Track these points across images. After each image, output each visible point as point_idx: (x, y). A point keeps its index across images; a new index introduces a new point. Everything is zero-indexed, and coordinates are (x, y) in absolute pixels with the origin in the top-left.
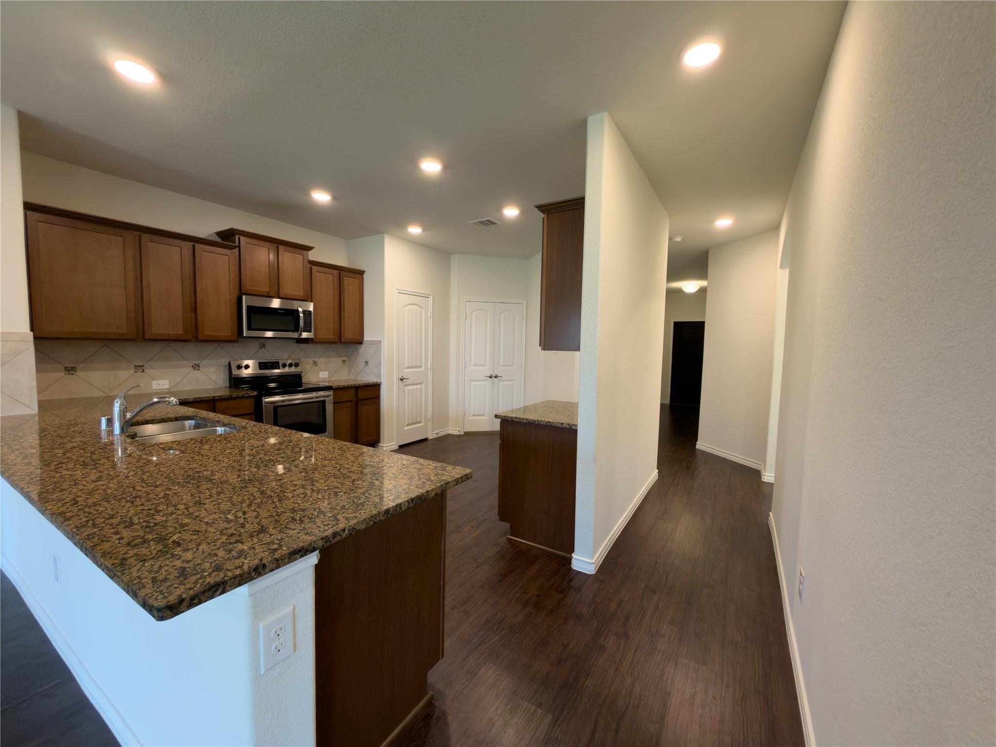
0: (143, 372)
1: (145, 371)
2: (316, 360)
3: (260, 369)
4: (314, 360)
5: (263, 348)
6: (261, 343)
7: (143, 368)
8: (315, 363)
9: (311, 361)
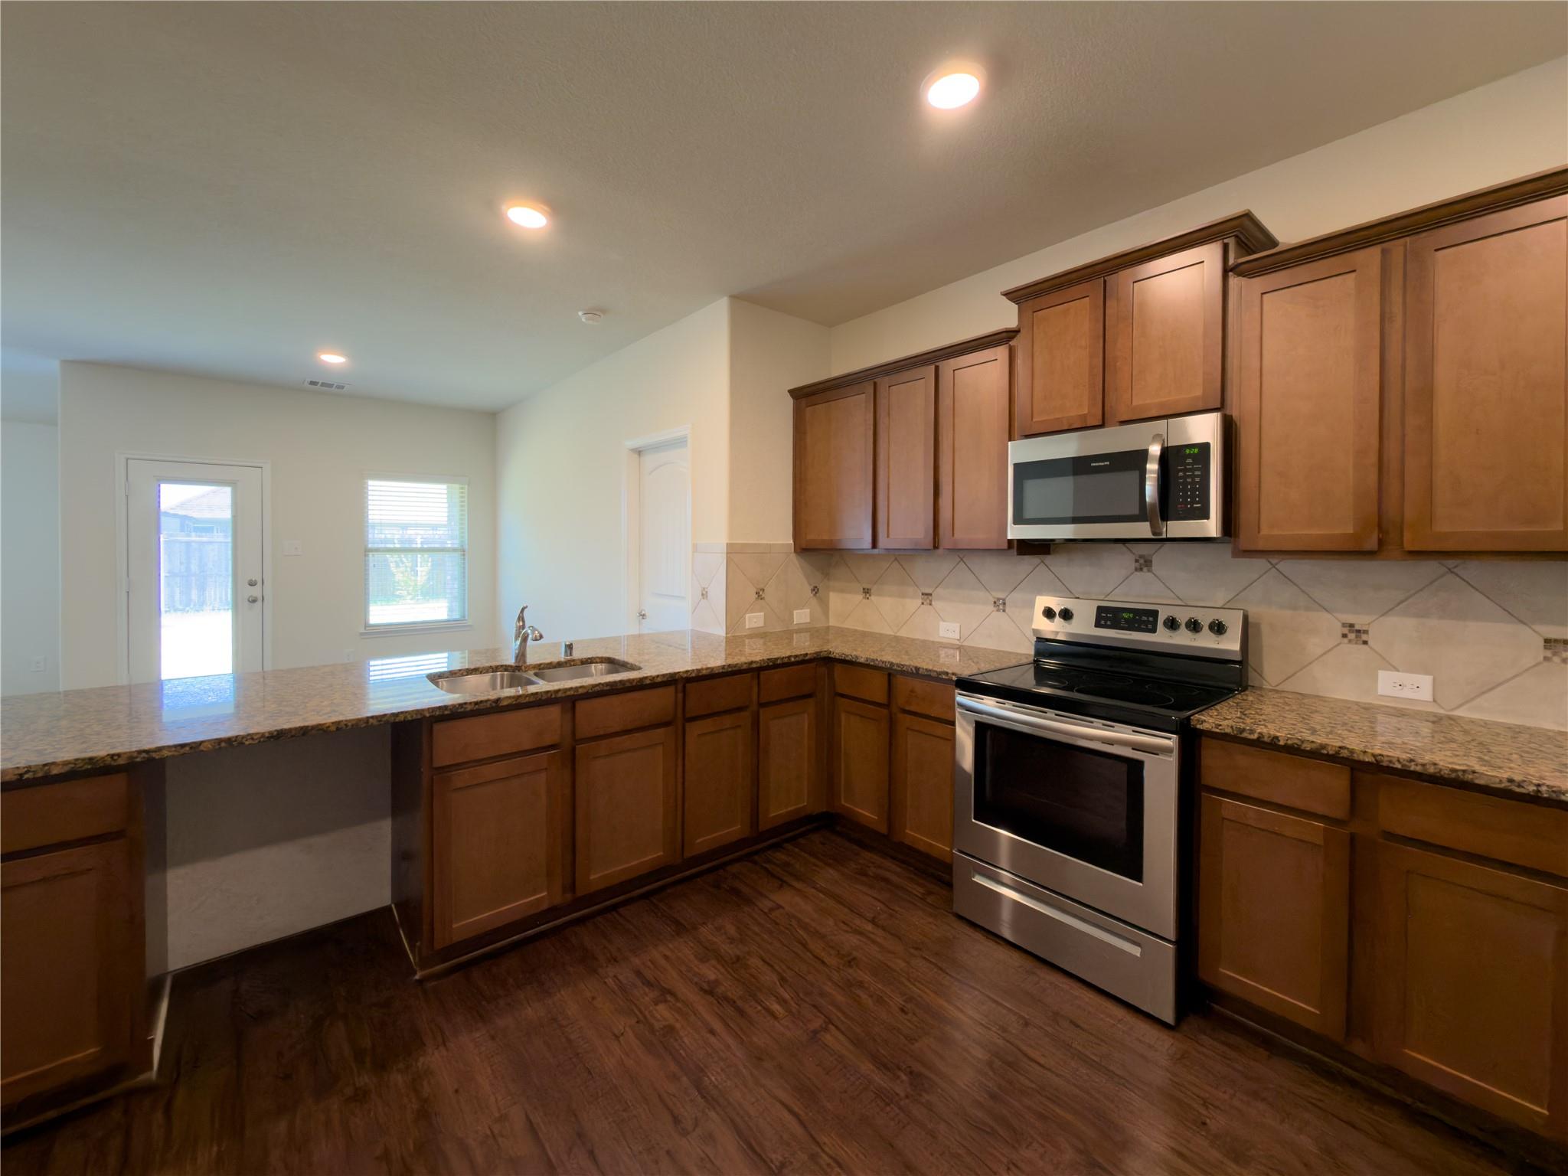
0: (930, 604)
1: (933, 603)
2: (1360, 621)
3: (1098, 625)
4: (1350, 619)
5: (1145, 569)
6: (1141, 557)
7: (930, 598)
8: (1356, 634)
9: (1329, 624)
